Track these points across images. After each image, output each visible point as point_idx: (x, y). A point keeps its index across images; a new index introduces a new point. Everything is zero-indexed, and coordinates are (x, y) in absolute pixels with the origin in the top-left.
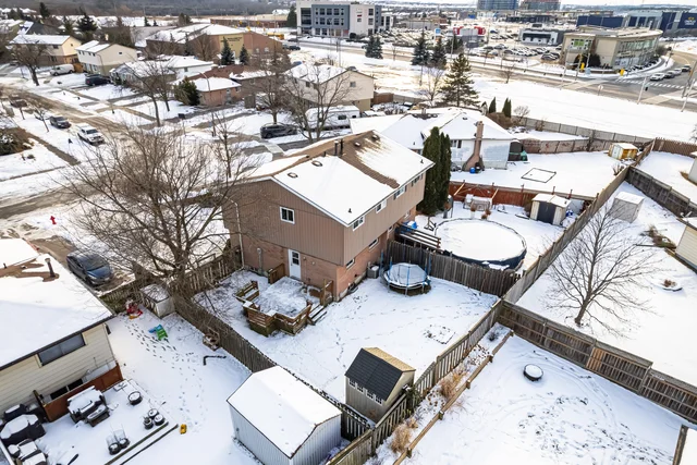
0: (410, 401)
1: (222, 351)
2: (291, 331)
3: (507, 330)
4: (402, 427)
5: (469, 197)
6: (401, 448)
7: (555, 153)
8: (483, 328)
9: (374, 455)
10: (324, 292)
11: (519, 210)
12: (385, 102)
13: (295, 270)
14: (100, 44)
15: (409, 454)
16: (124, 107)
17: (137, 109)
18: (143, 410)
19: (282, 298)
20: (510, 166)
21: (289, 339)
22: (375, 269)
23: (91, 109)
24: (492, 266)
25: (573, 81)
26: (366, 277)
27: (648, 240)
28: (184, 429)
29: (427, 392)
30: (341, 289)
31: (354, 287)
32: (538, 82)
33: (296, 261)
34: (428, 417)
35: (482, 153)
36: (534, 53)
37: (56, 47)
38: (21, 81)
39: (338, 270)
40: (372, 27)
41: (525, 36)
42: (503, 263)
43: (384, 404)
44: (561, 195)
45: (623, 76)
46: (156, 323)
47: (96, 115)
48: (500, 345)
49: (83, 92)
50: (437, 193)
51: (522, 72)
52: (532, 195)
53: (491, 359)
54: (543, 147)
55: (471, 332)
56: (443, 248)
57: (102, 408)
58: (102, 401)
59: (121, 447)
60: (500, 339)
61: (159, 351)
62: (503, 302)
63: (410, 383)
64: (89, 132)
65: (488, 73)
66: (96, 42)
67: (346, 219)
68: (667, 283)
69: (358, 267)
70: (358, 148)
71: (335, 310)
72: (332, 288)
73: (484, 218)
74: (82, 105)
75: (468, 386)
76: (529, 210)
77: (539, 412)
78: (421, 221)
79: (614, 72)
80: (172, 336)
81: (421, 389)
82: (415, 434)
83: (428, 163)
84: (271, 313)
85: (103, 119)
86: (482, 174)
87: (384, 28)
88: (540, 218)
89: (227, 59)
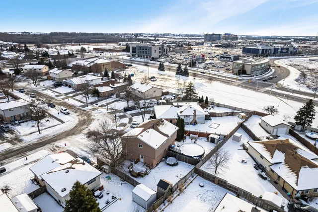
0: (172, 191)
1: (125, 182)
2: (142, 176)
3: (197, 175)
4: (170, 197)
5: (191, 135)
6: (170, 201)
7: (221, 116)
8: (191, 174)
9: (164, 202)
10: (150, 166)
11: (205, 139)
12: (166, 95)
13: (142, 160)
14: (59, 70)
15: (171, 202)
16: (72, 97)
17: (77, 98)
18: (111, 195)
19: (139, 168)
20: (206, 122)
21: (142, 178)
22: (163, 159)
23: (60, 98)
24: (195, 158)
25: (236, 81)
26: (161, 161)
27: (242, 148)
28: (120, 199)
29: (176, 190)
30: (154, 165)
31: (158, 164)
32: (223, 82)
33: (142, 158)
34: (175, 195)
35: (196, 119)
36: (223, 66)
37: (40, 69)
38: (28, 84)
39: (154, 160)
40: (160, 54)
41: (221, 57)
42: (197, 157)
43: (166, 191)
44: (217, 134)
45: (254, 78)
46: (107, 175)
47: (62, 101)
48: (194, 179)
49: (54, 90)
50: (181, 135)
51: (217, 77)
52: (209, 134)
53: (192, 182)
54: (217, 115)
55: (186, 175)
56: (181, 153)
57: (101, 195)
58: (101, 193)
59: (108, 202)
60: (195, 177)
61: (110, 183)
62: (195, 168)
63: (172, 187)
64: (65, 110)
65: (204, 78)
66: (57, 69)
67: (156, 148)
68: (243, 161)
69: (159, 159)
70: (158, 125)
71: (153, 171)
72: (152, 165)
73: (194, 142)
74: (56, 96)
75: (186, 188)
76: (208, 139)
77: (202, 194)
78: (176, 143)
79: (251, 77)
80: (112, 178)
81: (174, 188)
82: (172, 199)
83: (177, 128)
84: (138, 172)
85: (65, 103)
86: (196, 126)
87: (165, 53)
88: (211, 142)
89: (106, 75)
